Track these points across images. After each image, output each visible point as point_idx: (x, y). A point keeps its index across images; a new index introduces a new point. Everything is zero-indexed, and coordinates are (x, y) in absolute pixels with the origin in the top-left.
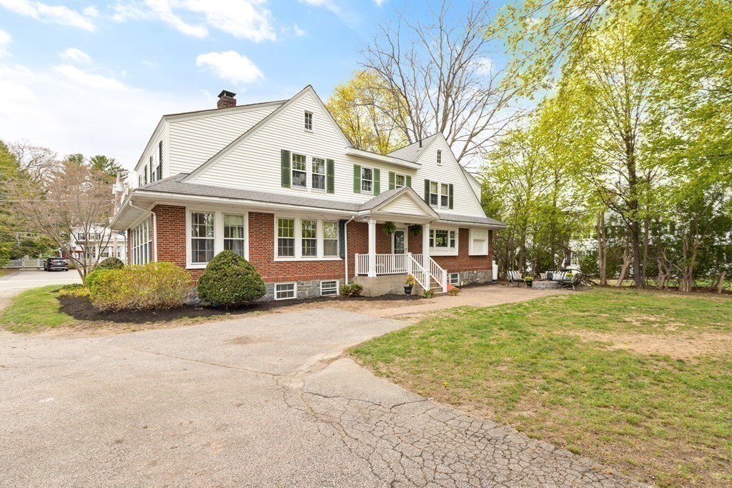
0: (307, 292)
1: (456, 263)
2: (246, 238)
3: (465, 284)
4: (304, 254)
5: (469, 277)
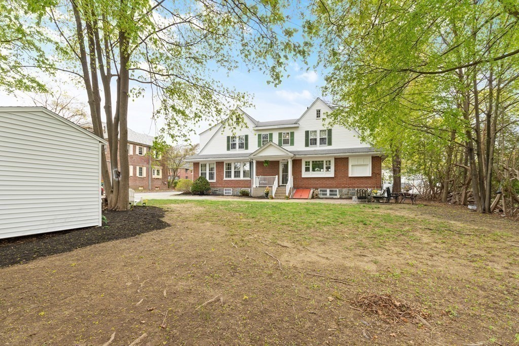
0: (235, 193)
1: (334, 182)
2: (215, 171)
3: (343, 197)
4: (235, 177)
5: (348, 192)
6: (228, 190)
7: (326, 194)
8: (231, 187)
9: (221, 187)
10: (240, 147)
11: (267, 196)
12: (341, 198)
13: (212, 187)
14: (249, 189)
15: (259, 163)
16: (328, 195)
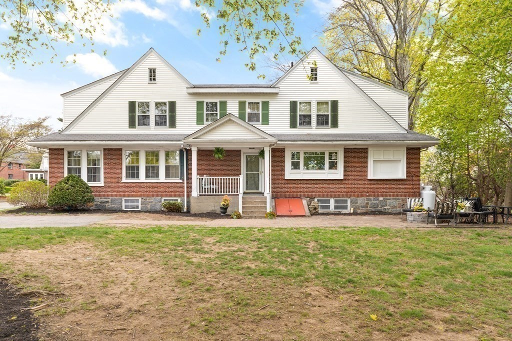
0: (149, 206)
1: (343, 188)
2: (102, 166)
3: (359, 211)
4: (147, 176)
5: (367, 204)
6: (133, 201)
7: (328, 207)
8: (139, 196)
9: (116, 195)
10: (157, 124)
11: (224, 213)
12: (355, 214)
13: (95, 195)
14: (179, 200)
15: (204, 154)
16: (332, 209)
